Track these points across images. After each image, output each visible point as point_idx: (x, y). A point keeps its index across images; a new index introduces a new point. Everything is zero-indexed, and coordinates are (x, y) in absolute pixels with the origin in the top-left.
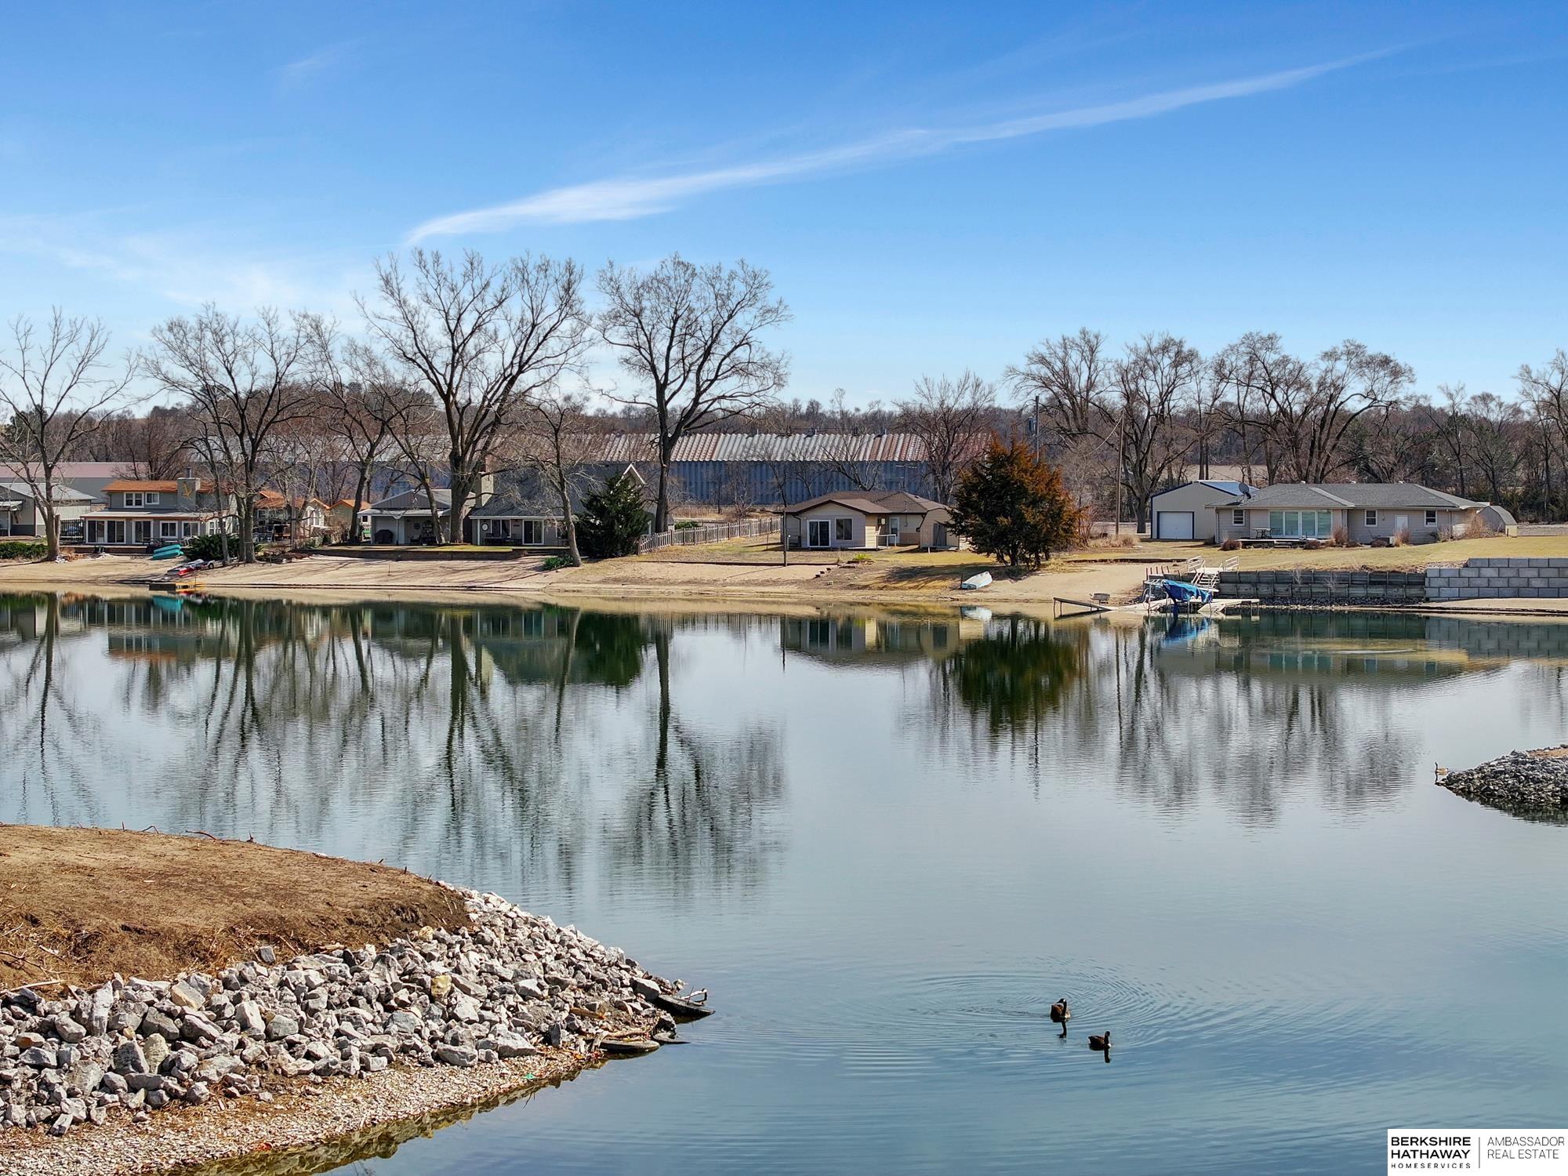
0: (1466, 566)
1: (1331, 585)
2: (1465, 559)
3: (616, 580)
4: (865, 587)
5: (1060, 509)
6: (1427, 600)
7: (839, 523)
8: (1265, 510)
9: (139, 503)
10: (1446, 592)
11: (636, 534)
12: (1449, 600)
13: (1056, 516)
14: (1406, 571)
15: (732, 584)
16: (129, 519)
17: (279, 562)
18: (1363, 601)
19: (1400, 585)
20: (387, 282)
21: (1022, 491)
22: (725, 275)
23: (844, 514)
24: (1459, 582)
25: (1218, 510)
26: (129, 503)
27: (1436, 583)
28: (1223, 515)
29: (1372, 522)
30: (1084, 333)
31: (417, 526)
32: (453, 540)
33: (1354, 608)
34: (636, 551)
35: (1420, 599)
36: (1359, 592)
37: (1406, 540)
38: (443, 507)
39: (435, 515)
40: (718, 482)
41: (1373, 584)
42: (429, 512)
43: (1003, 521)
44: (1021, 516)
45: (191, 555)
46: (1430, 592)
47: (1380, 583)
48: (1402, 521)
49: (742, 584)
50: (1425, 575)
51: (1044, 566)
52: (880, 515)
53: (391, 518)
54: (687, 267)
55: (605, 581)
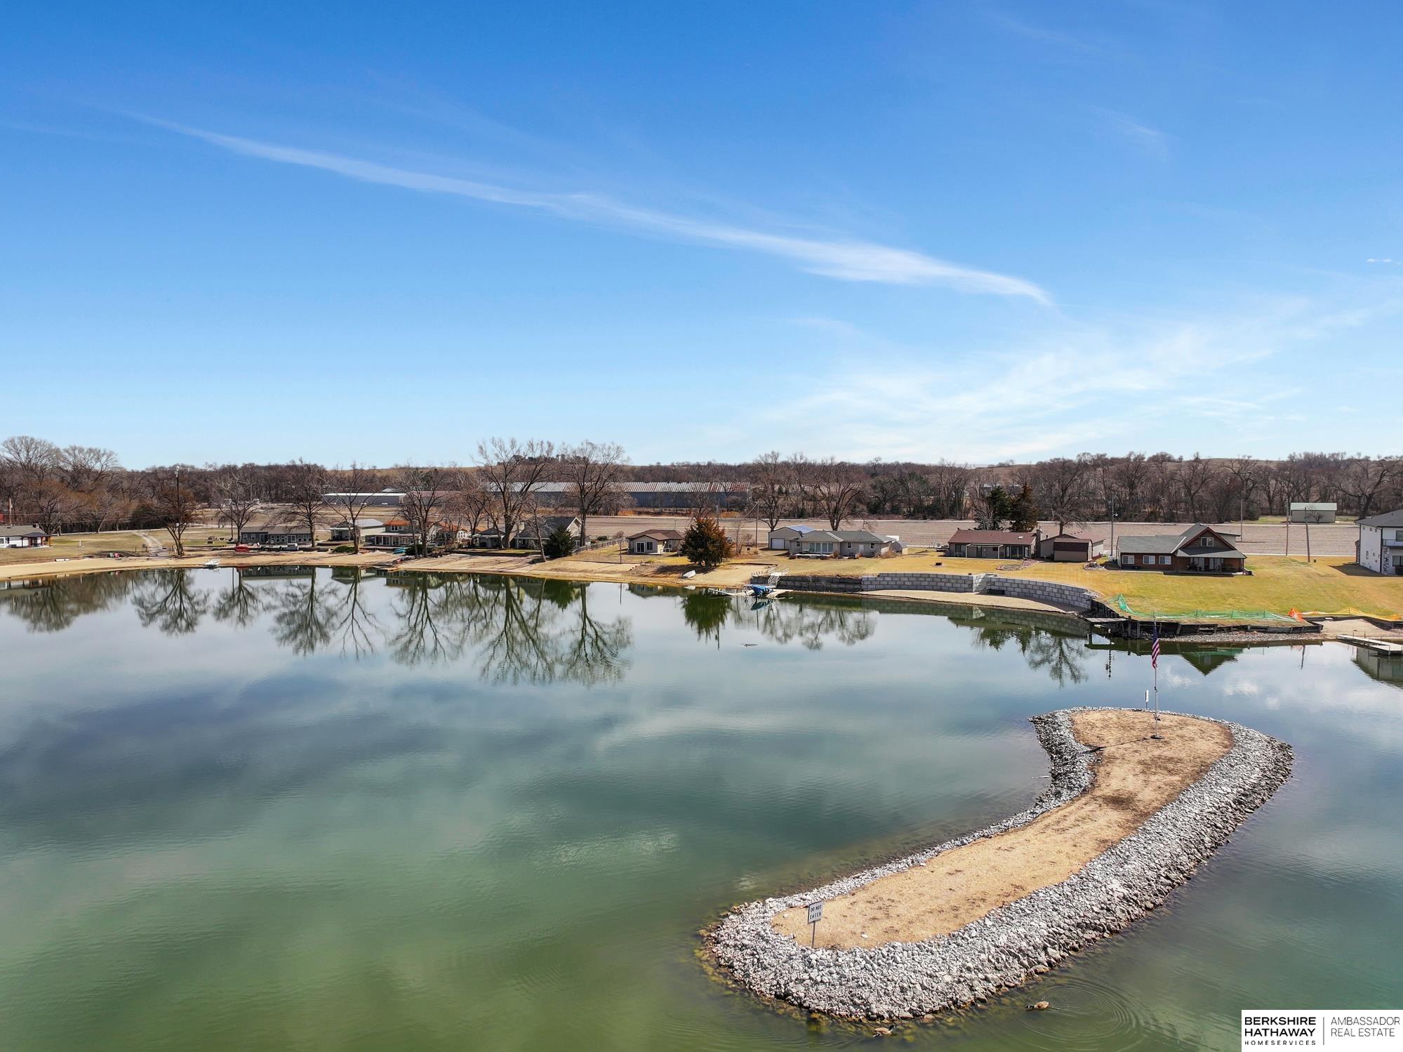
0: (878, 576)
1: (823, 583)
2: (878, 572)
3: (556, 570)
4: (646, 576)
5: (723, 545)
6: (862, 590)
7: (648, 543)
8: (808, 542)
9: (396, 529)
10: (870, 587)
11: (571, 548)
12: (872, 590)
13: (722, 547)
14: (854, 578)
15: (598, 573)
16: (391, 536)
17: (437, 557)
18: (836, 590)
19: (851, 584)
20: (481, 448)
21: (708, 538)
22: (607, 447)
23: (651, 540)
24: (876, 583)
25: (790, 541)
26: (393, 529)
27: (866, 583)
28: (793, 543)
29: (849, 547)
30: (773, 453)
31: (495, 541)
32: (506, 547)
33: (833, 593)
34: (570, 554)
35: (859, 590)
36: (835, 586)
37: (862, 556)
38: (502, 533)
39: (500, 537)
40: (655, 500)
41: (840, 583)
42: (497, 536)
43: (700, 550)
44: (707, 548)
45: (408, 553)
46: (863, 587)
47: (843, 583)
48: (861, 547)
49: (601, 573)
50: (861, 580)
51: (718, 566)
52: (664, 540)
53: (485, 538)
54: (591, 444)
55: (551, 570)
